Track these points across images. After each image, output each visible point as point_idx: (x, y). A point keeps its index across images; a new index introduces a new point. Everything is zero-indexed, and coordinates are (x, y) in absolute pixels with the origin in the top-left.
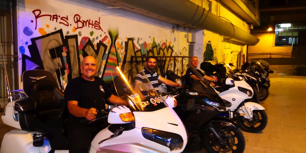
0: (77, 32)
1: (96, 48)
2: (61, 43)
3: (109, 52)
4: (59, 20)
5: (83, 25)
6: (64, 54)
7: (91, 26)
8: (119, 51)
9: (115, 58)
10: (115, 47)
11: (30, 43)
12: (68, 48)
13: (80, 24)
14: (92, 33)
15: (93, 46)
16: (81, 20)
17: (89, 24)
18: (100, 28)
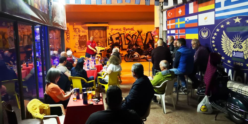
0: (124, 32)
1: (132, 36)
2: (119, 36)
3: (138, 37)
4: (118, 30)
5: (127, 30)
6: (120, 39)
7: (129, 30)
8: (142, 37)
9: (141, 39)
10: (141, 35)
11: (110, 37)
12: (121, 37)
13: (125, 30)
14: (130, 32)
15: (130, 36)
16: (126, 29)
17: (129, 29)
18: (133, 30)
